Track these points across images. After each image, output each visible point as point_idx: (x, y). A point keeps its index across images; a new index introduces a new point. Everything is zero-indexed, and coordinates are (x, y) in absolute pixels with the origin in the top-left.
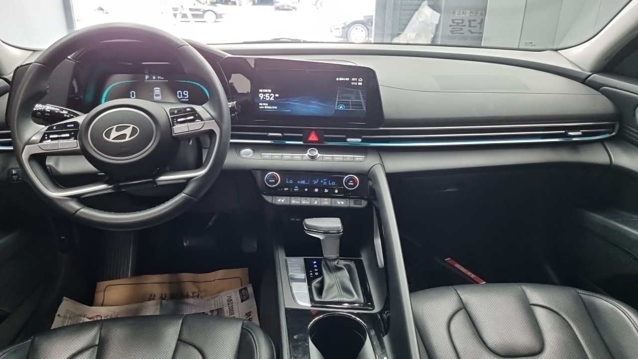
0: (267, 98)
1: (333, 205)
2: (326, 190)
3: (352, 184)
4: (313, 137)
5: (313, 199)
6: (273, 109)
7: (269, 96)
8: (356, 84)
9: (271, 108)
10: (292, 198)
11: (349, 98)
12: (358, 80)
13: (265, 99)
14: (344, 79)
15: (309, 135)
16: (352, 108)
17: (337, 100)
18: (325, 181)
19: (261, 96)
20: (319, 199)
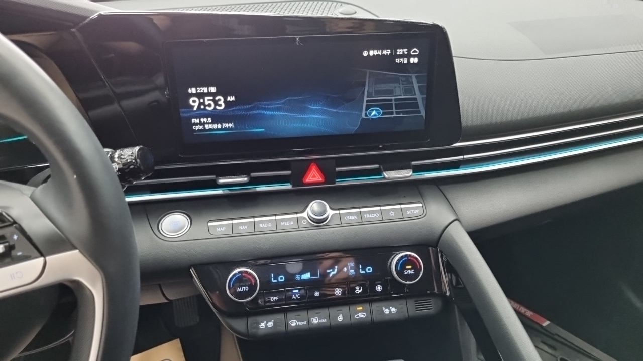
0: (210, 105)
1: (377, 318)
2: (357, 288)
3: (411, 272)
4: (314, 176)
5: (333, 311)
6: (226, 129)
7: (214, 100)
8: (406, 61)
9: (219, 126)
10: (290, 315)
11: (391, 92)
12: (409, 51)
13: (205, 109)
14: (380, 53)
15: (305, 172)
16: (397, 113)
17: (366, 99)
18: (351, 268)
19: (194, 103)
20: (345, 309)
